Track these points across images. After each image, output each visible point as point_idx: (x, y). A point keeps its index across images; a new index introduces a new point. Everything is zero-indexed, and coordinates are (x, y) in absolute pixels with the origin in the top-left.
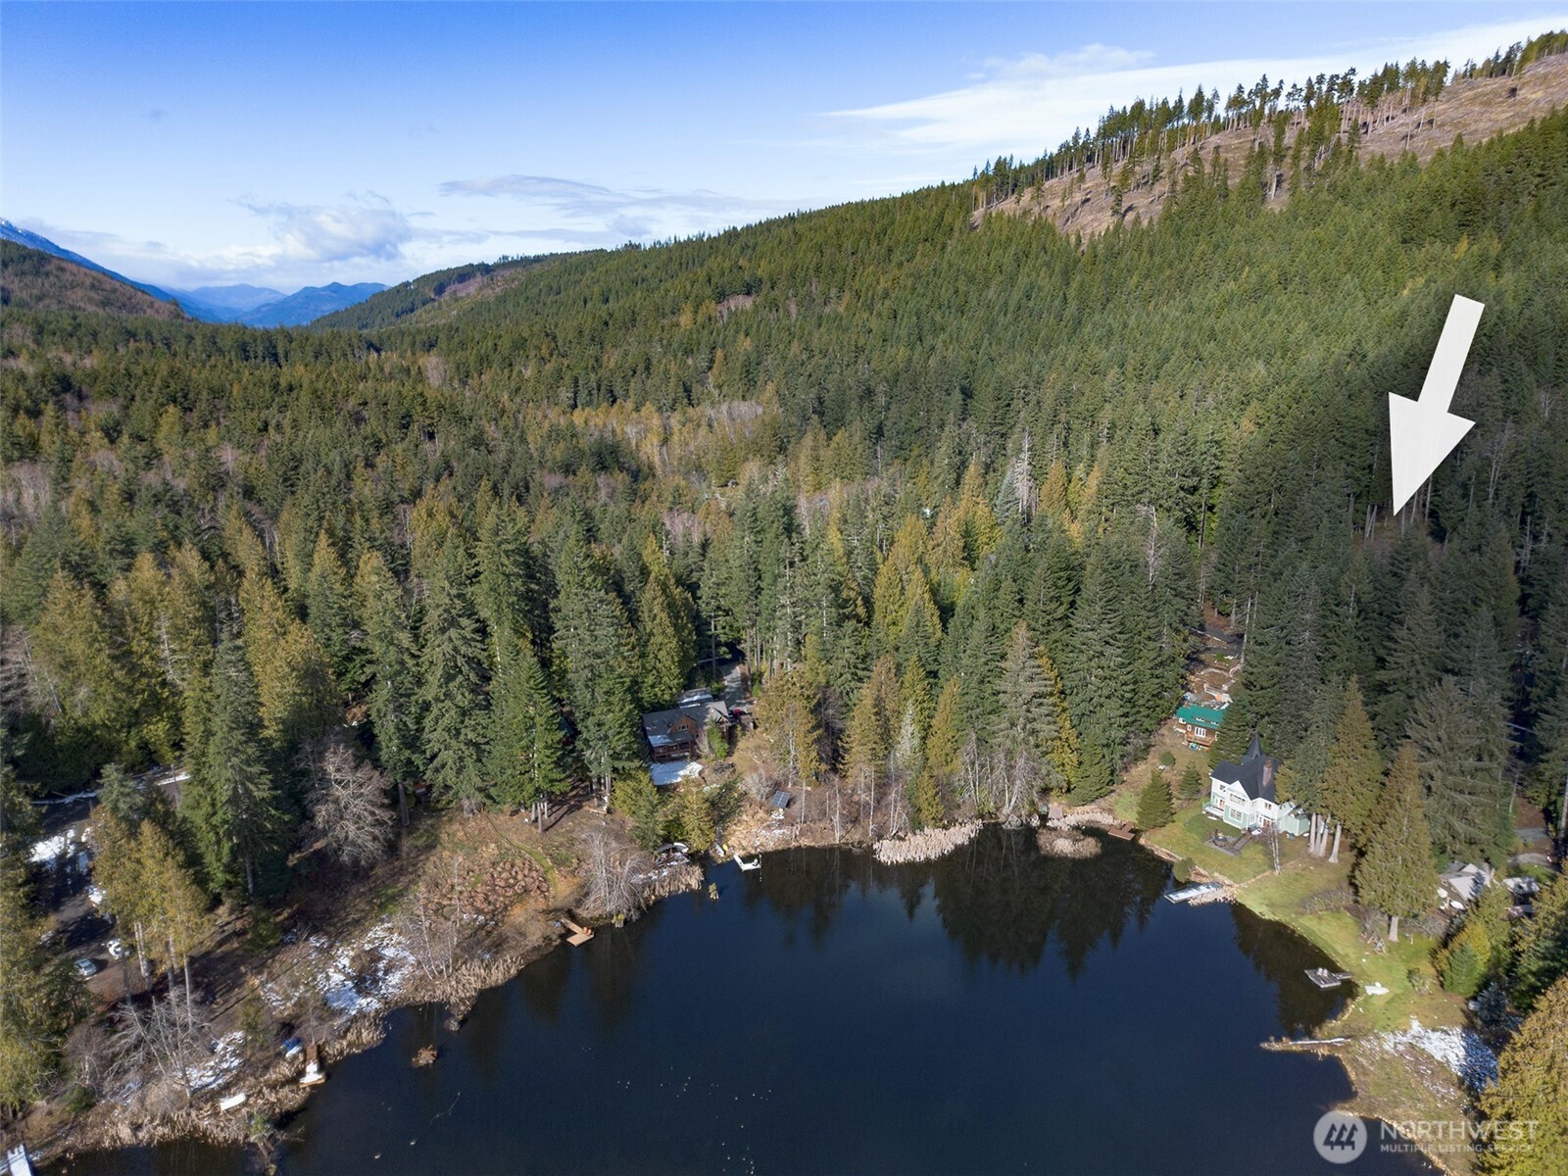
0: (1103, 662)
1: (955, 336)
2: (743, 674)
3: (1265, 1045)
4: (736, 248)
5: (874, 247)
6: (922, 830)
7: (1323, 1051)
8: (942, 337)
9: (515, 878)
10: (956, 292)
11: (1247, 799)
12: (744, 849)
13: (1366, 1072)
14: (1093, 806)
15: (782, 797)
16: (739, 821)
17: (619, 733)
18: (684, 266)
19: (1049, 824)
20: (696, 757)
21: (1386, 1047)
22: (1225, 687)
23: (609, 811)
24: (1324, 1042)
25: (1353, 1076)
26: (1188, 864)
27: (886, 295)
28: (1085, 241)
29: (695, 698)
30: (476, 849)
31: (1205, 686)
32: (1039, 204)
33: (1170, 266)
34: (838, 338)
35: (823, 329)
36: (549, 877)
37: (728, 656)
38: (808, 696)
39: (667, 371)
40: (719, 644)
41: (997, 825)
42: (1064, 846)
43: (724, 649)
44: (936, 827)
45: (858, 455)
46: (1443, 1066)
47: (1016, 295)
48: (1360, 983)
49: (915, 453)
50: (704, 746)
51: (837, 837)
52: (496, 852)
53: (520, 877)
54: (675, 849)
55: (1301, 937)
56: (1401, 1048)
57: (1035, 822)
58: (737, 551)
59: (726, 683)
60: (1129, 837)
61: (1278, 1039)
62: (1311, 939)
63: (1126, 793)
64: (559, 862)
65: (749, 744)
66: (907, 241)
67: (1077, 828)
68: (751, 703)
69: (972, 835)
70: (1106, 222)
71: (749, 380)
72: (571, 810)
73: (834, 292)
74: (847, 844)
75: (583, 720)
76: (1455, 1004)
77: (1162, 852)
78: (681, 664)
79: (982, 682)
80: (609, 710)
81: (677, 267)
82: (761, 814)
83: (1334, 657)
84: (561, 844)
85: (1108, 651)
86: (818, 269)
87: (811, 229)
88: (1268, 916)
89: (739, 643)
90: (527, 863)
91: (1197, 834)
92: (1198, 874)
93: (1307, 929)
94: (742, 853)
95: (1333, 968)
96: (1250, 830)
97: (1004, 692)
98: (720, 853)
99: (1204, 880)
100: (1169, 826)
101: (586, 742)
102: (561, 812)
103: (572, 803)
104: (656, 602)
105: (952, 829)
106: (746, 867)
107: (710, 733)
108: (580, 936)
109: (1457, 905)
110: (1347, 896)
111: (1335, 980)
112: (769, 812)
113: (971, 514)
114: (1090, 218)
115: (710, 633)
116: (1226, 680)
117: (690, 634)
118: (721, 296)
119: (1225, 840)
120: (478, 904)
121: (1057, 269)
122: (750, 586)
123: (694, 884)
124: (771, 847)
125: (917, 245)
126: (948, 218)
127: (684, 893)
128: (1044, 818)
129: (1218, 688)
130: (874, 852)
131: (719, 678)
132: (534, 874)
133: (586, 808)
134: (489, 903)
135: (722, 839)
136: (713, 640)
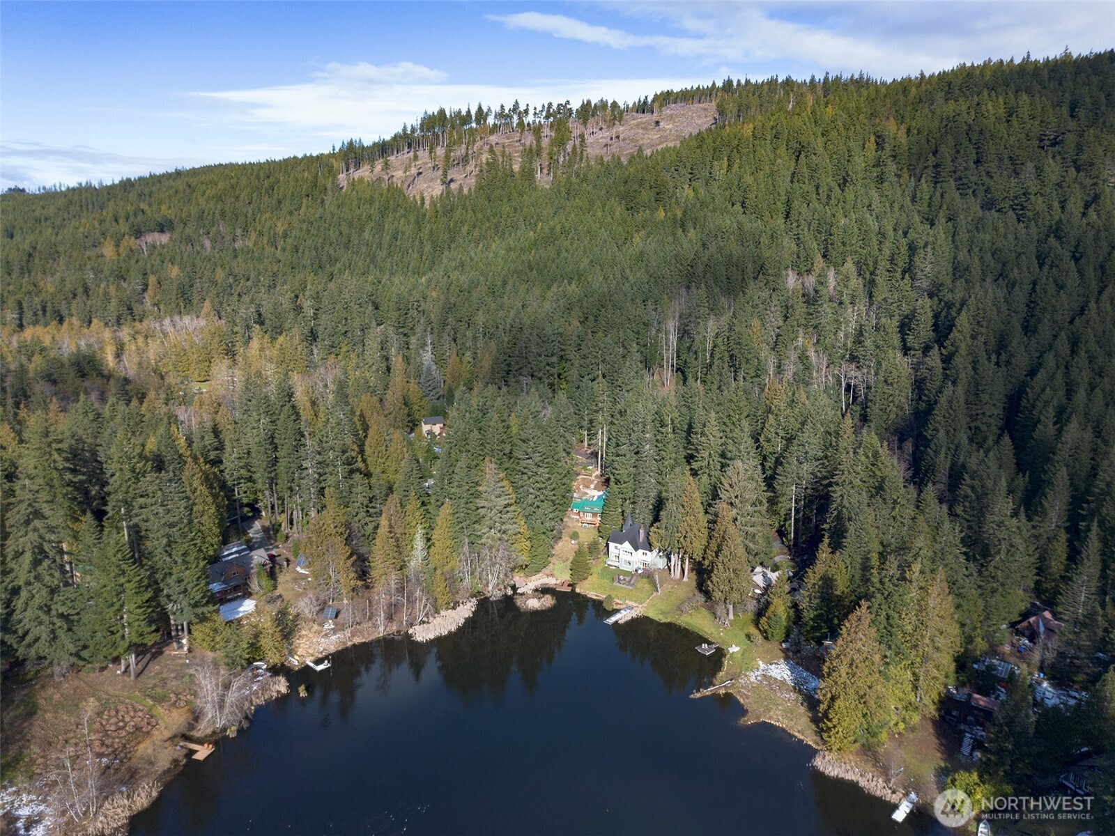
0: (538, 478)
1: (347, 265)
2: (263, 527)
3: (692, 696)
4: (133, 196)
5: (266, 199)
6: (439, 613)
7: (722, 691)
8: (338, 265)
9: (123, 720)
10: (341, 234)
11: (633, 551)
12: (312, 656)
13: (747, 697)
14: (540, 574)
15: (330, 612)
16: (300, 636)
17: (197, 585)
18: (85, 208)
19: (519, 591)
20: (248, 595)
21: (752, 680)
22: (592, 486)
23: (190, 650)
24: (720, 686)
25: (742, 701)
26: (609, 598)
27: (285, 235)
28: (427, 202)
29: (234, 550)
30: (77, 706)
31: (581, 487)
32: (387, 174)
33: (488, 220)
34: (255, 267)
35: (239, 259)
36: (154, 712)
37: (250, 514)
38: (342, 533)
39: (106, 294)
40: (242, 506)
41: (487, 598)
42: (534, 604)
43: (246, 509)
44: (447, 609)
45: (298, 353)
46: (783, 682)
47: (387, 238)
48: (724, 647)
49: (344, 349)
50: (254, 585)
51: (381, 632)
52: (97, 704)
53: (127, 719)
54: (258, 668)
55: (685, 629)
56: (759, 678)
57: (510, 592)
58: (255, 431)
59: (251, 535)
60: (569, 589)
61: (698, 691)
62: (690, 628)
63: (557, 562)
64: (159, 700)
65: (288, 579)
66: (293, 195)
67: (536, 590)
68: (277, 547)
69: (473, 609)
70: (437, 189)
71: (185, 300)
72: (154, 656)
73: (239, 232)
74: (389, 635)
75: (162, 580)
76: (775, 647)
77: (592, 594)
78: (220, 525)
79: (467, 503)
80: (187, 569)
81: (78, 208)
82: (316, 627)
83: (663, 459)
84: (155, 685)
85: (541, 470)
86: (223, 213)
87: (202, 183)
88: (664, 620)
89: (257, 502)
90: (130, 707)
91: (608, 579)
92: (617, 604)
93: (686, 623)
94: (312, 658)
95: (710, 643)
96: (636, 571)
97: (483, 507)
98: (295, 662)
99: (622, 607)
100: (590, 578)
101: (168, 596)
102: (145, 660)
103: (154, 650)
104: (195, 478)
105: (458, 609)
106: (320, 668)
107: (259, 574)
108: (202, 752)
109: (758, 591)
110: (701, 598)
111: (711, 649)
112: (322, 625)
113: (406, 390)
114: (425, 185)
115: (235, 498)
116: (592, 482)
117: (223, 500)
118: (138, 233)
119: (624, 579)
120: (98, 750)
121: (412, 220)
122: (268, 457)
123: (284, 690)
124: (332, 649)
125: (301, 198)
126: (321, 181)
127: (277, 699)
128: (514, 588)
129: (588, 487)
130: (411, 636)
131: (245, 533)
132: (140, 714)
133: (167, 652)
134: (107, 746)
135: (292, 653)
136: (237, 503)
